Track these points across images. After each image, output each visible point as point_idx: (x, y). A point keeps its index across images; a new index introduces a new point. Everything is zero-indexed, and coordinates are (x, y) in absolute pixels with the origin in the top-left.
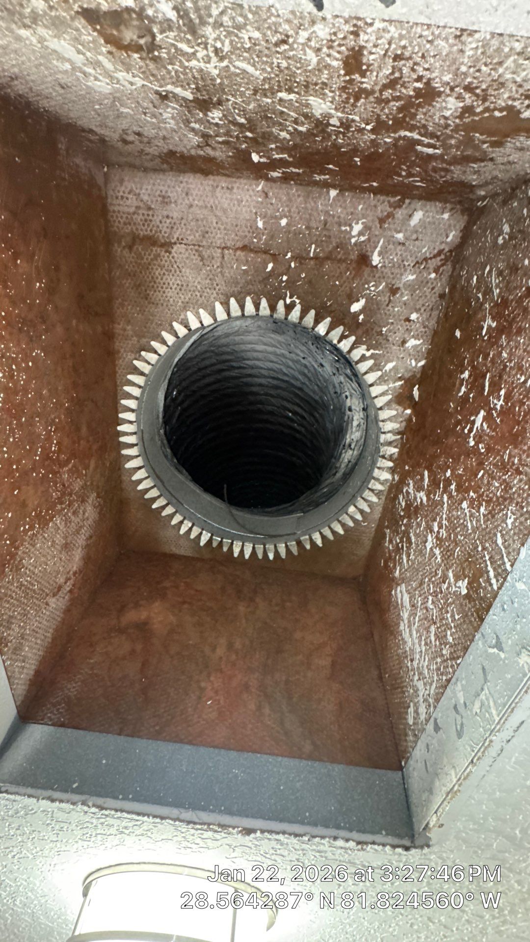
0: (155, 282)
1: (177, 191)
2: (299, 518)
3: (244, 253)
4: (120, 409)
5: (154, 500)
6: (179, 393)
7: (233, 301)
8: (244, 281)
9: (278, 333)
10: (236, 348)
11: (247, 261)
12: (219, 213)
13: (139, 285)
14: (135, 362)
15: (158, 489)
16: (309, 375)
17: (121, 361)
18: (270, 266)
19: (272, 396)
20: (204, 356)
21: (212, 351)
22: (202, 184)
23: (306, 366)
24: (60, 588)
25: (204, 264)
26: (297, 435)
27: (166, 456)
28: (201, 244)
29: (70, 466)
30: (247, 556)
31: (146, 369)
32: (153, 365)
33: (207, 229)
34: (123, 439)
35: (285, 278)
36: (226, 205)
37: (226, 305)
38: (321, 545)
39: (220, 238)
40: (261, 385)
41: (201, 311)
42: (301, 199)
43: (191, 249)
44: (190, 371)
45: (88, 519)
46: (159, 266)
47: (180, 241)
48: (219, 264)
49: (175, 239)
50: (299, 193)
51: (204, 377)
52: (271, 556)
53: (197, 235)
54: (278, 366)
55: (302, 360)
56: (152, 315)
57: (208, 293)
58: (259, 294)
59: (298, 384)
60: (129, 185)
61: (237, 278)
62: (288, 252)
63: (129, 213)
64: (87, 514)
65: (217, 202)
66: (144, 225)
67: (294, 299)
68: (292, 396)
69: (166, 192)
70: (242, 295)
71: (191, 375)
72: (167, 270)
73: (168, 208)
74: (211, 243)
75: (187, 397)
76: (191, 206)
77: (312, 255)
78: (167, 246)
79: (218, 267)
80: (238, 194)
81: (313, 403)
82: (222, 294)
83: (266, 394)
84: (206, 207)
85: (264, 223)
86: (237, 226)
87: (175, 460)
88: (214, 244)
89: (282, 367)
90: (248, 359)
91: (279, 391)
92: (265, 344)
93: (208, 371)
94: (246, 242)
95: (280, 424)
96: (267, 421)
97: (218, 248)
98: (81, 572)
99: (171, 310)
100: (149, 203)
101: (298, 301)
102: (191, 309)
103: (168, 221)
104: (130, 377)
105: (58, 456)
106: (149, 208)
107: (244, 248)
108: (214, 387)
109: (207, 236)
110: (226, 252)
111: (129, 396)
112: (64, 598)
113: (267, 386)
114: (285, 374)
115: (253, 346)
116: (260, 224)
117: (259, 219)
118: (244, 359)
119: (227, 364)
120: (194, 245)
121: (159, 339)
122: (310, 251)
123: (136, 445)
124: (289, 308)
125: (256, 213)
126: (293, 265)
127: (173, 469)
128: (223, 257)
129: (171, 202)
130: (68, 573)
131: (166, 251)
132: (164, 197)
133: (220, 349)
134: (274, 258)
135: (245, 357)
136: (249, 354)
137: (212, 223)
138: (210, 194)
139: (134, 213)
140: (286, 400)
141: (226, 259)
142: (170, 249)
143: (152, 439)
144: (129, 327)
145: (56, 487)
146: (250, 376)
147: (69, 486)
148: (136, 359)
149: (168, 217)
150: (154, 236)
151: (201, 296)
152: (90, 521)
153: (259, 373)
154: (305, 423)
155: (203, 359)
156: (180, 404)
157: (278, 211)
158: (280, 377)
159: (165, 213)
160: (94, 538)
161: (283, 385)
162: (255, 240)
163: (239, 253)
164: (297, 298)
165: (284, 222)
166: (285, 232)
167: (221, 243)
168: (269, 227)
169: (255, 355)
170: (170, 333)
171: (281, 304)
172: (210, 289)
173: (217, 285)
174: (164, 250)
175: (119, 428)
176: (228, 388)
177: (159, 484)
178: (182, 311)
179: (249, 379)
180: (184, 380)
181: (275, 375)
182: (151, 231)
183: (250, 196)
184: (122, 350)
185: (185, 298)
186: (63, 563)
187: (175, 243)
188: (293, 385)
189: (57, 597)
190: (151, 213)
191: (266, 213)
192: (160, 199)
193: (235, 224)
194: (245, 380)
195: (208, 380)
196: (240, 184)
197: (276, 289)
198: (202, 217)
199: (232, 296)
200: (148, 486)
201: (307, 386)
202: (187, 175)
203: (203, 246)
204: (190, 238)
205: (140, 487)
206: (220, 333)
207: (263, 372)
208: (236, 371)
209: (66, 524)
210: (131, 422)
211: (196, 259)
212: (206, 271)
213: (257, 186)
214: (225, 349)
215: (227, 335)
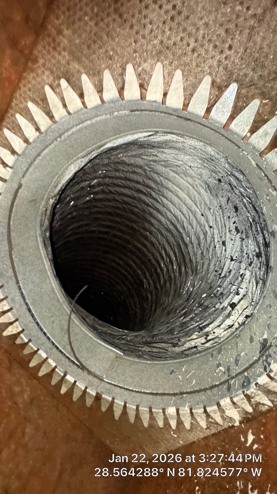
2: (117, 357)
7: (231, 91)
16: (202, 241)
19: (162, 234)
20: (135, 169)
21: (145, 170)
30: (41, 374)
32: (69, 113)
37: (217, 91)
44: (117, 174)
51: (125, 187)
56: (109, 35)
70: (252, 91)
75: (103, 192)
81: (187, 260)
91: (169, 234)
92: (189, 195)
93: (131, 184)
95: (153, 255)
96: (145, 246)
99: (139, 44)
102: (167, 62)
104: (31, 105)
111: (18, 130)
113: (163, 225)
115: (178, 189)
118: (163, 196)
119: (148, 190)
121: (97, 78)
133: (152, 174)
135: (165, 194)
140: (169, 244)
144: (67, 32)
146: (158, 210)
148: (51, 85)
155: (134, 172)
178: (153, 57)
179: (155, 212)
181: (175, 222)
185: (169, 38)
188: (182, 238)
194: (151, 210)
195: (125, 191)
201: (193, 247)
214: (155, 176)
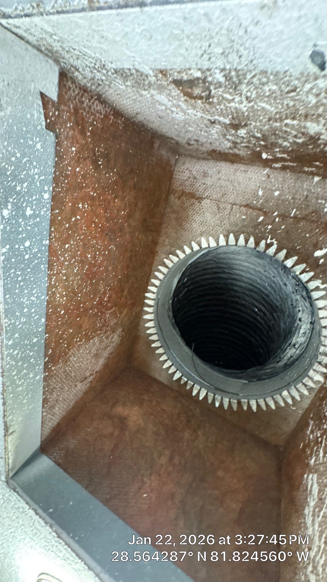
0: (188, 218)
1: (213, 171)
2: (244, 384)
3: (246, 209)
4: (149, 284)
5: (154, 341)
6: (188, 280)
7: (231, 236)
8: (241, 225)
9: (259, 258)
10: (229, 261)
11: (247, 213)
12: (236, 184)
13: (179, 218)
14: (165, 260)
15: (158, 336)
17: (158, 257)
18: (261, 218)
19: (247, 295)
20: (208, 262)
21: (214, 261)
22: (229, 168)
23: (274, 282)
24: (86, 378)
25: (219, 212)
26: (258, 325)
27: (169, 317)
28: (220, 200)
29: (112, 310)
30: (201, 398)
31: (170, 265)
32: (174, 263)
33: (226, 192)
34: (147, 301)
35: (270, 227)
36: (240, 181)
37: (227, 237)
38: (255, 411)
39: (232, 198)
40: (240, 286)
41: (210, 238)
42: (293, 180)
43: (214, 203)
44: (198, 270)
45: (113, 342)
46: (193, 209)
47: (207, 198)
48: (228, 213)
49: (206, 196)
50: (292, 177)
51: (205, 274)
52: (217, 404)
53: (219, 195)
54: (254, 277)
55: (272, 277)
56: (181, 236)
57: (217, 228)
58: (250, 234)
59: (266, 292)
60: (187, 165)
61: (237, 222)
62: (275, 212)
63: (183, 180)
64: (113, 340)
65: (236, 178)
66: (190, 187)
67: (273, 240)
68: (260, 298)
69: (207, 170)
70: (238, 233)
71: (198, 272)
72: (196, 212)
73: (206, 179)
74: (227, 200)
75: (192, 284)
76: (219, 179)
77: (292, 215)
78: (200, 199)
79: (227, 215)
80: (250, 174)
82: (226, 230)
83: (244, 293)
84: (228, 180)
85: (263, 193)
86: (245, 192)
87: (174, 321)
88: (228, 201)
89: (257, 279)
90: (236, 269)
91: (252, 293)
92: (249, 263)
93: (209, 271)
94: (249, 202)
95: (249, 314)
96: (239, 310)
97: (230, 204)
98: (100, 372)
99: (193, 235)
100: (196, 176)
101: (275, 242)
103: (204, 186)
104: (160, 267)
105: (107, 304)
106: (195, 178)
107: (247, 206)
108: (210, 281)
109: (225, 196)
110: (235, 206)
111: (156, 278)
112: (86, 385)
113: (245, 288)
114: (258, 284)
115: (241, 262)
116: (260, 193)
117: (260, 190)
118: (233, 269)
119: (222, 269)
120: (216, 200)
122: (292, 212)
123: (153, 306)
124: (268, 246)
125: (259, 186)
126: (277, 220)
127: (171, 325)
128: (232, 209)
129: (208, 176)
130: (93, 371)
131: (199, 202)
132: (205, 173)
133: (219, 260)
134: (265, 214)
136: (237, 267)
137: (230, 189)
138: (232, 174)
139: (186, 180)
140: (256, 300)
141: (233, 210)
142: (201, 201)
143: (163, 305)
144: (167, 240)
145: (101, 321)
146: (235, 279)
147: (108, 322)
148: (166, 258)
149: (204, 184)
150: (194, 193)
151: (212, 230)
152: (114, 344)
153: (241, 279)
154: (265, 318)
156: (187, 287)
157: (275, 186)
158: (255, 284)
159: (203, 182)
160: (113, 354)
161: (255, 290)
162: (255, 202)
163: (242, 208)
164: (276, 240)
165: (277, 193)
166: (277, 199)
167: (232, 201)
168: (266, 195)
169: (241, 268)
170: (189, 247)
171: (263, 242)
172: (219, 226)
173: (224, 225)
174: (197, 201)
175: (147, 295)
176: (219, 283)
177: (160, 333)
180: (194, 273)
182: (193, 190)
183: (258, 176)
184: (160, 252)
186: (91, 364)
187: (205, 198)
189: (83, 383)
190: (195, 181)
191: (266, 187)
192: (203, 174)
193: (244, 191)
194: (231, 281)
196: (253, 169)
197: (262, 233)
198: (225, 185)
199: (231, 232)
200: (153, 332)
202: (221, 163)
203: (221, 202)
204: (214, 196)
205: (148, 332)
206: (220, 251)
207: (244, 279)
208: (227, 275)
209: (100, 343)
210: (154, 293)
211: (215, 208)
212: (220, 216)
213: (264, 171)
215: (225, 253)
